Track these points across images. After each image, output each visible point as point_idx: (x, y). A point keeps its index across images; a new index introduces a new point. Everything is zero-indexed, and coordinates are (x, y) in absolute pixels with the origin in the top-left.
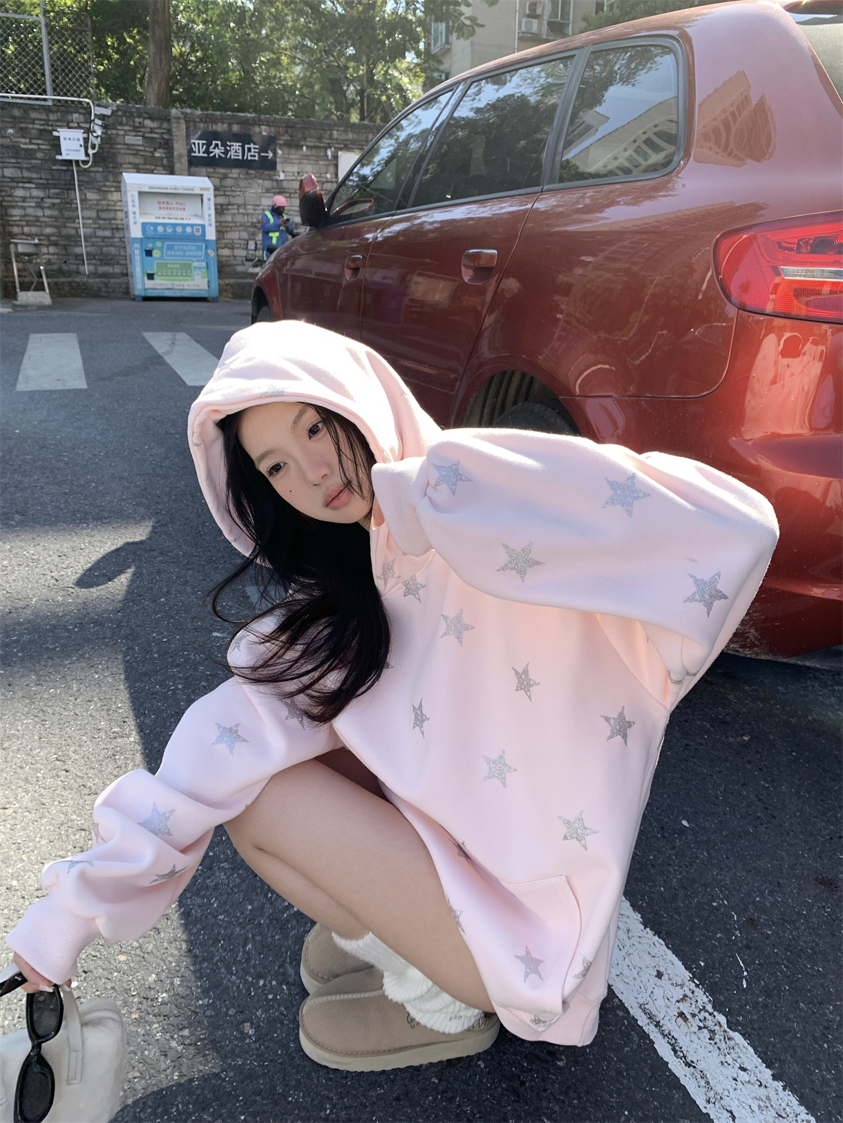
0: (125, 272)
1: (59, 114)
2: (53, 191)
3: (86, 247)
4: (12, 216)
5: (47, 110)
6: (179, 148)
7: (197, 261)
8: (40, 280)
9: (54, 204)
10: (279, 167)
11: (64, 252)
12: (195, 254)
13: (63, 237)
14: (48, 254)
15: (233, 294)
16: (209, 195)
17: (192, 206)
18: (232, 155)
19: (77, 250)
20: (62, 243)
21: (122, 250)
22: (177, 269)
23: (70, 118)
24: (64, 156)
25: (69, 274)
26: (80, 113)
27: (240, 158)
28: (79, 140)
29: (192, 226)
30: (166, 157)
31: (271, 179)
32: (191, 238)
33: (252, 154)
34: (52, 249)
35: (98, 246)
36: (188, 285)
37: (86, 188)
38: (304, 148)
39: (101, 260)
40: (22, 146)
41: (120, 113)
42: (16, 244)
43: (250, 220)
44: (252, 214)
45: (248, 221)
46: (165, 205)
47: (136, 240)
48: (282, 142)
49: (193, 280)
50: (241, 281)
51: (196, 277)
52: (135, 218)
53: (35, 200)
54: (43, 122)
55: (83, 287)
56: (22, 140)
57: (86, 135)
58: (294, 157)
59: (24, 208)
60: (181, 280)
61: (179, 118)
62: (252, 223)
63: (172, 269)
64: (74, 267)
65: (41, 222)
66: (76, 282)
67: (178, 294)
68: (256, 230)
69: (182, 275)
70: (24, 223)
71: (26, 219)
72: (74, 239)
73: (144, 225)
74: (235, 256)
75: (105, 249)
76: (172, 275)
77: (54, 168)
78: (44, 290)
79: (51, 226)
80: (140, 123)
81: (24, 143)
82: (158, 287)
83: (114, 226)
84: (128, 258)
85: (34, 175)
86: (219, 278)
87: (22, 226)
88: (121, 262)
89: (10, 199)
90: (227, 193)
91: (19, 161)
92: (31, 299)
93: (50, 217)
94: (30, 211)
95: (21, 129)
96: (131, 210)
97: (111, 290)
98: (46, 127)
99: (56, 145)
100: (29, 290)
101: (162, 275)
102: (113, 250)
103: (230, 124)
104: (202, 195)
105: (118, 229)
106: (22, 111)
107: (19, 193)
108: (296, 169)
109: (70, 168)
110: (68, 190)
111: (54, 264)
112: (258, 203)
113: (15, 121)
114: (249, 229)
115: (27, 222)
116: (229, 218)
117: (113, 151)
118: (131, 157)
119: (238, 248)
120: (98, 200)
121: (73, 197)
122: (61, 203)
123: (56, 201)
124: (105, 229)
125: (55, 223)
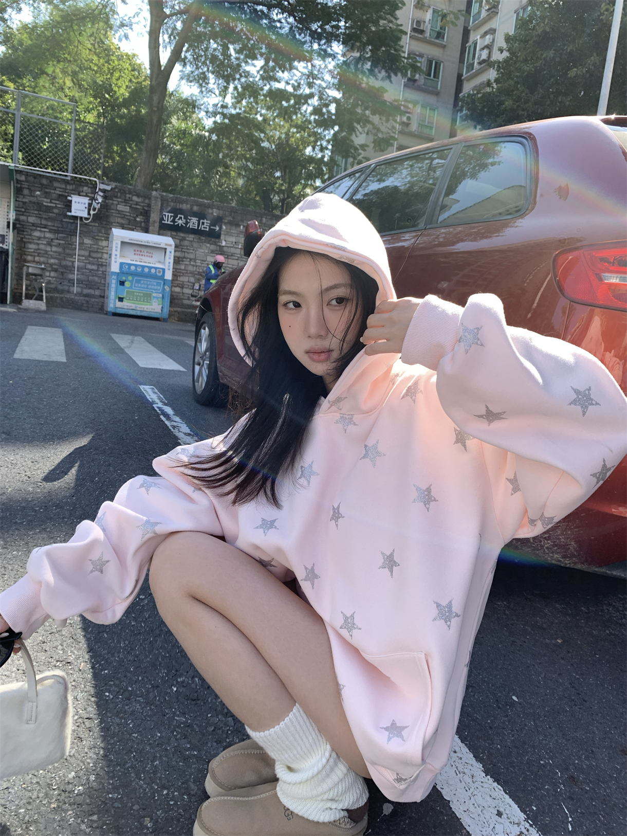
0: (102, 295)
1: (74, 186)
2: (60, 235)
3: (77, 275)
4: (28, 249)
5: (67, 182)
6: (154, 217)
7: (156, 293)
8: (41, 294)
9: (59, 244)
10: (222, 237)
11: (61, 277)
12: (156, 287)
13: (62, 266)
14: (49, 277)
15: (178, 318)
16: (171, 249)
17: (158, 256)
18: (191, 225)
19: (71, 276)
20: (61, 270)
21: (103, 280)
22: (141, 296)
23: (81, 189)
24: (73, 213)
25: (62, 292)
26: (89, 187)
27: (196, 228)
28: (85, 204)
29: (156, 268)
30: (144, 222)
31: (215, 244)
32: (154, 277)
33: (205, 226)
34: (52, 274)
35: (86, 276)
36: (147, 308)
37: (85, 236)
38: (242, 227)
39: (86, 285)
40: (44, 204)
41: (117, 190)
42: (28, 267)
43: (198, 270)
44: (199, 266)
45: (196, 271)
46: (139, 253)
47: (114, 273)
48: (226, 221)
49: (152, 305)
50: (186, 310)
51: (154, 304)
52: (116, 258)
53: (47, 240)
54: (62, 190)
55: (71, 302)
56: (45, 200)
57: (90, 202)
58: (234, 232)
59: (38, 244)
60: (143, 304)
61: (157, 198)
62: (199, 272)
63: (137, 296)
64: (66, 288)
65: (49, 255)
66: (66, 298)
67: (139, 314)
68: (200, 277)
69: (144, 301)
70: (36, 254)
71: (38, 251)
72: (69, 269)
73: (121, 264)
74: (183, 293)
75: (90, 278)
76: (137, 300)
77: (64, 220)
78: (42, 300)
79: (55, 258)
80: (129, 198)
81: (46, 202)
82: (125, 307)
83: (100, 263)
84: (107, 285)
85: (50, 224)
86: (170, 306)
87: (35, 256)
88: (101, 288)
89: (29, 237)
90: (183, 250)
91: (41, 213)
92: (32, 305)
93: (55, 252)
94: (42, 247)
95: (46, 192)
96: (114, 252)
97: (90, 306)
98: (63, 193)
99: (68, 205)
100: (31, 299)
101: (129, 300)
102: (96, 279)
103: (192, 206)
104: (166, 249)
105: (102, 265)
106: (48, 181)
107: (37, 234)
108: (234, 239)
109: (76, 221)
110: (71, 235)
111: (53, 284)
112: (205, 259)
113: (42, 187)
114: (196, 276)
115: (39, 253)
116: (183, 267)
117: (107, 213)
118: (119, 219)
119: (186, 288)
120: (91, 245)
121: (74, 240)
122: (65, 244)
123: (62, 242)
124: (93, 264)
125: (58, 257)
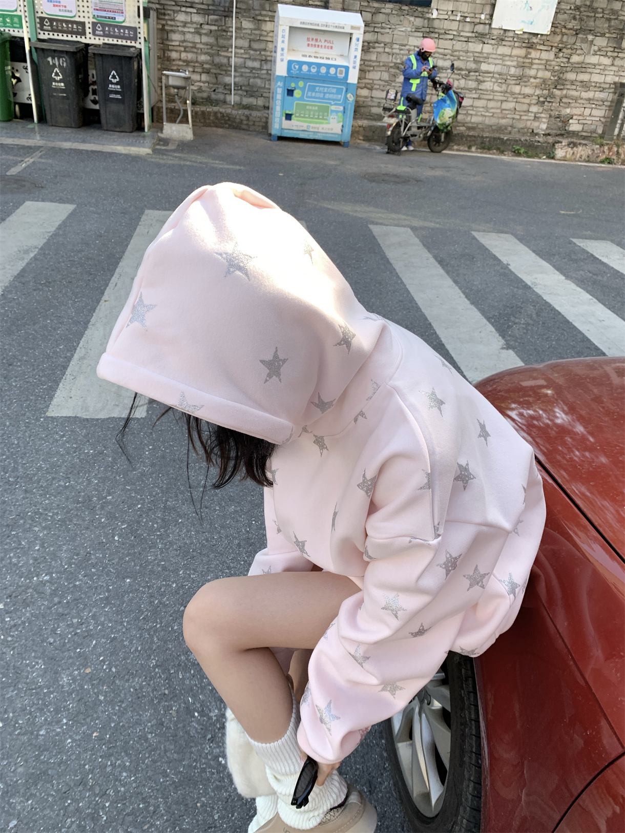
0: (267, 105)
2: (212, 17)
3: (235, 77)
4: (172, 41)
7: (335, 104)
9: (211, 31)
10: (433, 4)
11: (214, 81)
12: (335, 97)
13: (215, 65)
14: (200, 81)
15: (364, 136)
16: (359, 35)
17: (340, 45)
19: (227, 80)
20: (215, 71)
21: (267, 82)
22: (314, 111)
25: (216, 103)
29: (336, 67)
31: (423, 17)
32: (334, 80)
34: (204, 77)
35: (246, 77)
36: (323, 129)
37: (243, 16)
39: (247, 91)
42: (168, 76)
43: (394, 61)
44: (397, 54)
45: (392, 62)
46: (314, 43)
47: (280, 77)
49: (329, 123)
51: (331, 121)
52: (282, 55)
53: (195, 26)
55: (227, 118)
59: (184, 33)
60: (317, 123)
62: (396, 64)
63: (310, 111)
64: (221, 97)
65: (198, 49)
66: (221, 112)
67: (312, 137)
68: (397, 71)
69: (318, 118)
70: (182, 49)
71: (185, 44)
72: (225, 68)
73: (290, 63)
74: (372, 97)
75: (251, 80)
76: (309, 117)
78: (187, 121)
79: (205, 54)
82: (294, 128)
83: (264, 58)
84: (271, 92)
86: (354, 121)
87: (181, 52)
88: (265, 95)
89: (172, 23)
90: (376, 30)
92: (175, 132)
93: (206, 44)
94: (189, 37)
96: (280, 45)
97: (251, 123)
100: (174, 121)
101: (300, 117)
102: (259, 82)
104: (351, 34)
105: (266, 61)
107: (181, 17)
108: (451, 7)
110: (225, 17)
111: (204, 91)
112: (406, 43)
114: (390, 70)
115: (185, 47)
116: (374, 57)
119: (376, 89)
120: (252, 30)
121: (229, 24)
122: (218, 30)
123: (214, 28)
124: (255, 60)
125: (209, 51)
